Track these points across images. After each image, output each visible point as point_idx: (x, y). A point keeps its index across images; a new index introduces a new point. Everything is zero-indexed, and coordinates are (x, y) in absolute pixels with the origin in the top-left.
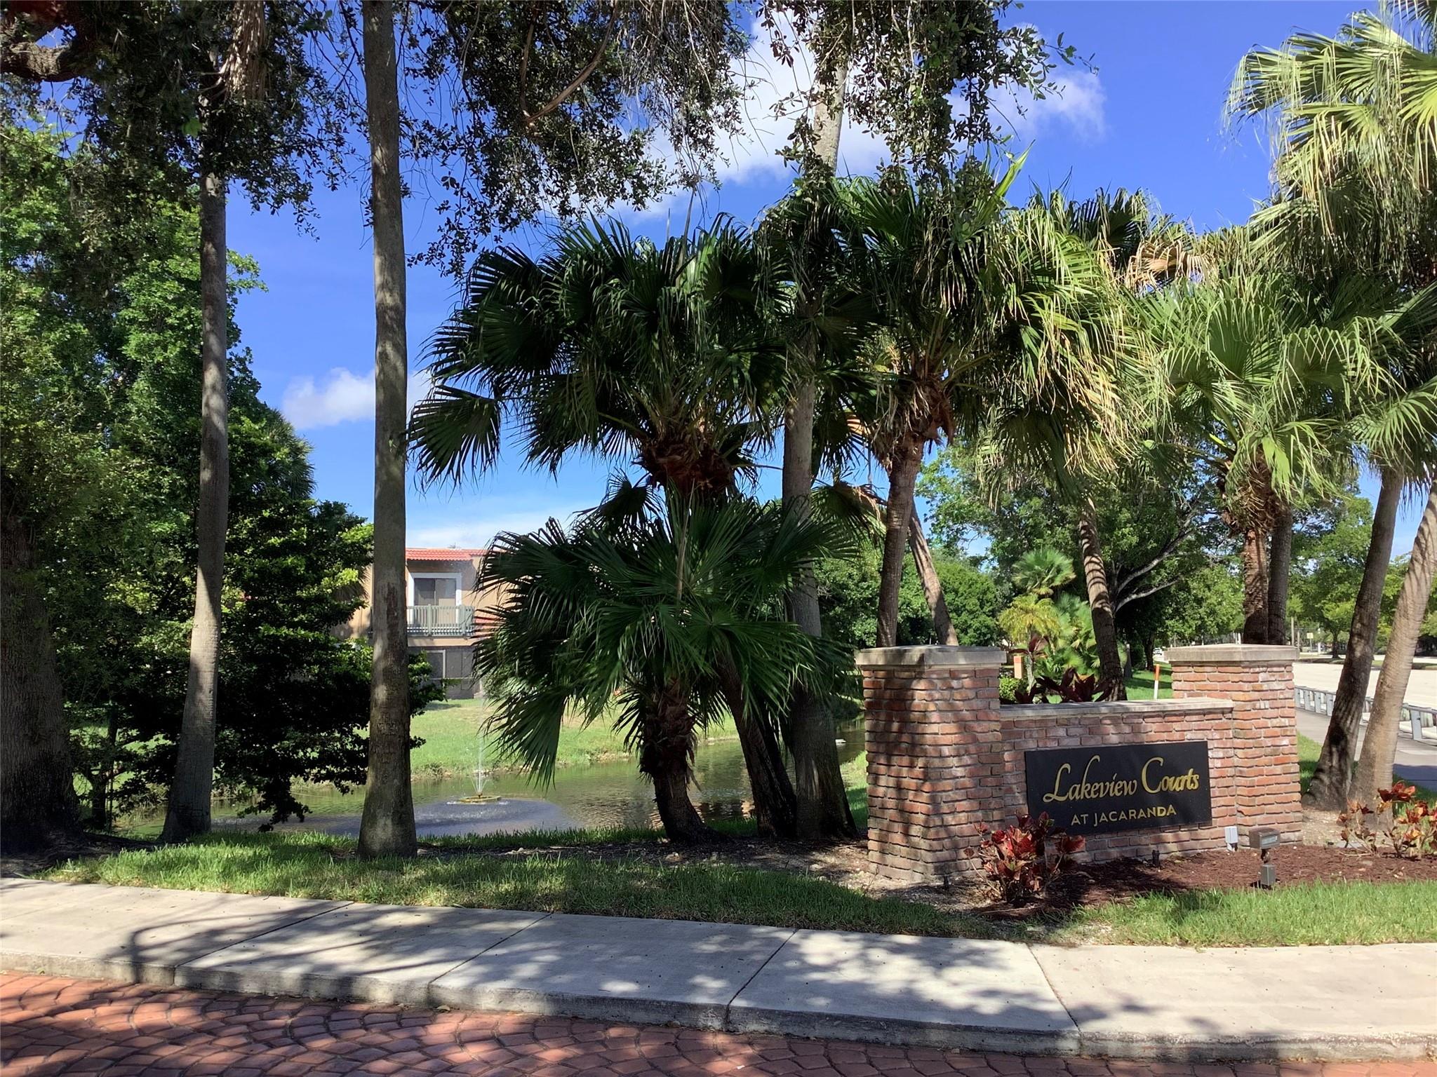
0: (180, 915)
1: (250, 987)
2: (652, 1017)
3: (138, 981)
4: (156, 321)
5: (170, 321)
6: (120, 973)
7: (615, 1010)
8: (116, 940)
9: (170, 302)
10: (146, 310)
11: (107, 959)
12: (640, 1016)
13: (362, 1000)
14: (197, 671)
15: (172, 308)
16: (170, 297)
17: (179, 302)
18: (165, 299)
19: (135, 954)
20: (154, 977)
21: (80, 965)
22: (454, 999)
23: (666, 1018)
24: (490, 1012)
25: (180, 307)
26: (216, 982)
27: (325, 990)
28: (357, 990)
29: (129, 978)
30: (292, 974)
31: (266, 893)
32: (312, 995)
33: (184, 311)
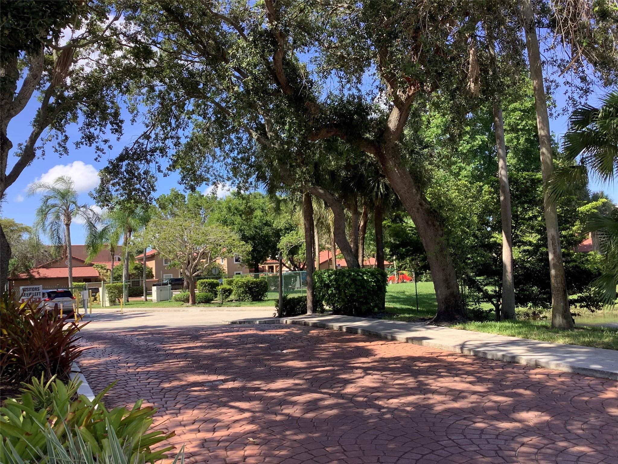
0: (480, 339)
1: (489, 357)
2: (602, 376)
3: (462, 353)
4: (514, 129)
5: (519, 127)
6: (458, 350)
7: (590, 373)
8: (461, 342)
9: (519, 120)
10: (509, 125)
11: (455, 347)
12: (598, 375)
13: (518, 363)
14: (505, 266)
15: (519, 122)
16: (518, 118)
17: (521, 119)
18: (516, 119)
19: (462, 346)
20: (466, 352)
21: (448, 347)
22: (543, 365)
23: (607, 377)
24: (553, 369)
25: (522, 121)
26: (481, 355)
27: (509, 360)
28: (516, 360)
29: (460, 352)
30: (500, 354)
31: (509, 336)
32: (505, 360)
33: (524, 122)
